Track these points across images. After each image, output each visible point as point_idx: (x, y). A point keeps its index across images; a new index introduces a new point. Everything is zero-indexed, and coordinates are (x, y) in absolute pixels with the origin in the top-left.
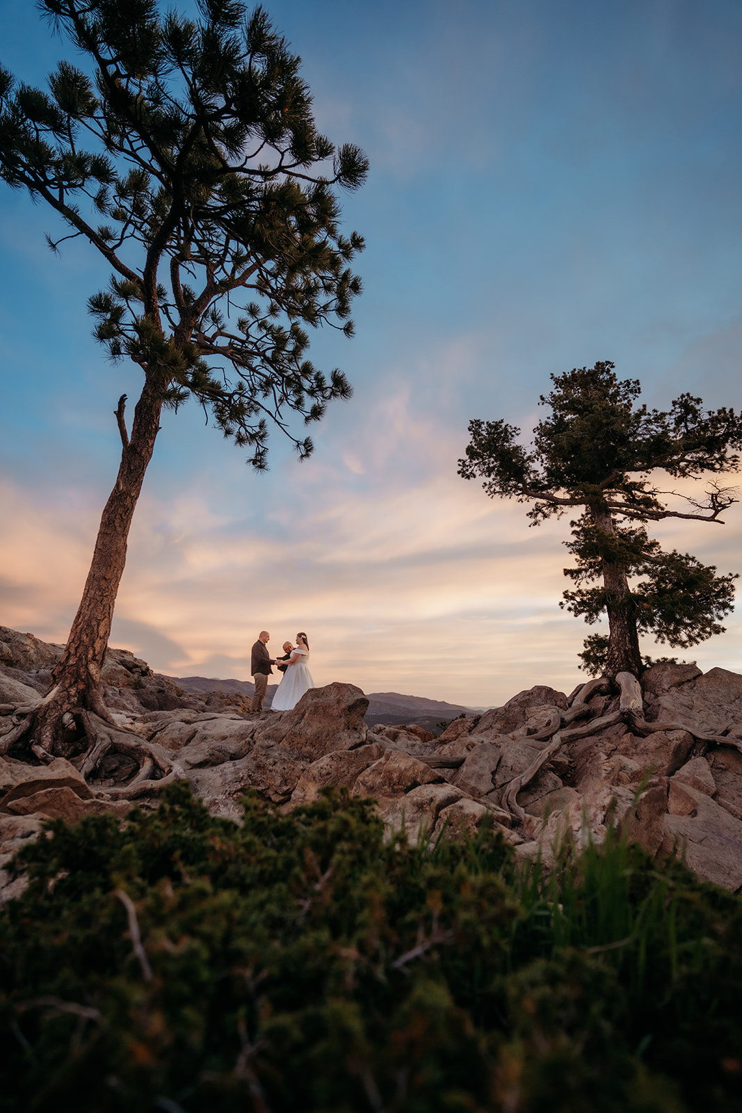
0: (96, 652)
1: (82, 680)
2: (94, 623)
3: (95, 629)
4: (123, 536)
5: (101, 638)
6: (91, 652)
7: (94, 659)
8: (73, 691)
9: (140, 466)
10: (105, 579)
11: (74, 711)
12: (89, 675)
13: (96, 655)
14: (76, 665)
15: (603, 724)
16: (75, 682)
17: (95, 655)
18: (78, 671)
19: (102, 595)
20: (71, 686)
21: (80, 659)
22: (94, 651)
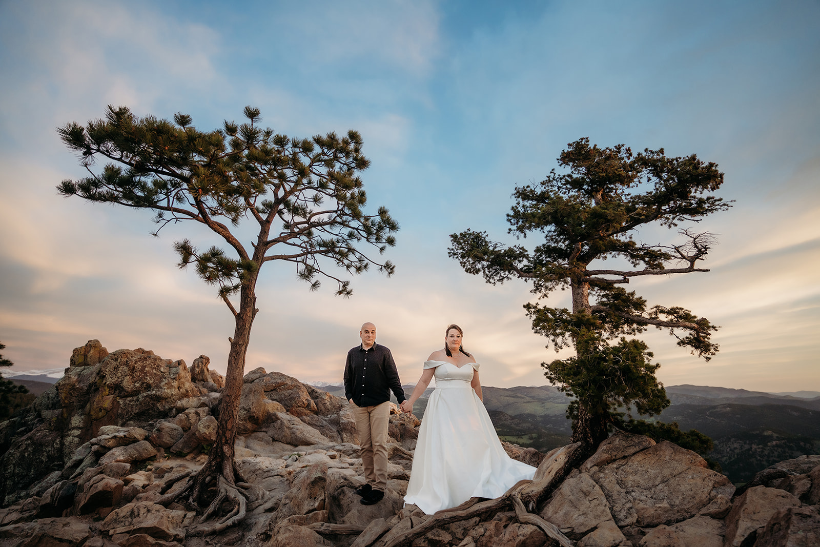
0: (227, 438)
1: (219, 456)
3: (225, 425)
4: (237, 369)
5: (229, 430)
6: (224, 439)
7: (226, 443)
8: (214, 463)
9: (243, 325)
11: (212, 475)
12: (223, 453)
13: (228, 440)
14: (216, 448)
15: (483, 509)
16: (216, 457)
17: (226, 441)
18: (217, 450)
20: (213, 460)
21: (218, 444)
22: (226, 438)
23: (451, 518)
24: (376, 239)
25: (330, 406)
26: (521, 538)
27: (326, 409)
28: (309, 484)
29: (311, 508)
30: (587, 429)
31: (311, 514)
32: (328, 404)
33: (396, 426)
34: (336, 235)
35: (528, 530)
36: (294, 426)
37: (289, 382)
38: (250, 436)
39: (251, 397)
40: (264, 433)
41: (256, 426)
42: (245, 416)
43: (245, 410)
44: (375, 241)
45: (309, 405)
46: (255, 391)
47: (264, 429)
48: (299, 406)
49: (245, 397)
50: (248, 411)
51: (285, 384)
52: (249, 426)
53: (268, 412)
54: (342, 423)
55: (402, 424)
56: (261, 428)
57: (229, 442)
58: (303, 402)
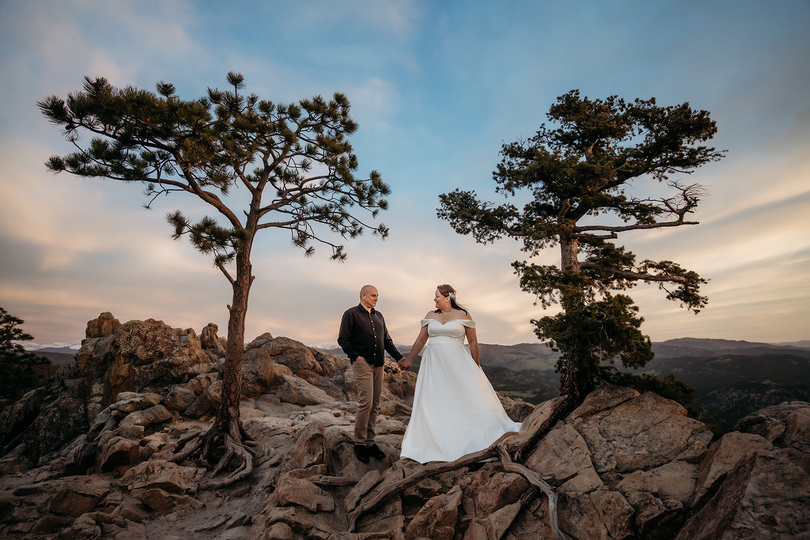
1: (225, 417)
2: (227, 386)
3: (228, 388)
5: (233, 393)
6: (229, 401)
7: (231, 404)
8: (220, 424)
9: (240, 293)
10: (231, 361)
11: (219, 435)
12: (229, 414)
13: (233, 402)
14: (222, 410)
16: (222, 418)
17: (231, 403)
18: (223, 412)
19: (229, 370)
20: (220, 421)
21: (224, 406)
22: (231, 400)
23: (440, 468)
24: (368, 203)
25: (335, 367)
26: (505, 485)
27: (332, 370)
28: (308, 441)
29: (310, 462)
30: (574, 383)
31: (310, 468)
32: (333, 365)
33: (399, 384)
34: (328, 200)
35: (512, 477)
36: (300, 387)
37: (295, 346)
38: (259, 397)
39: (258, 361)
40: (273, 395)
41: (265, 389)
42: (253, 379)
43: (253, 373)
44: (367, 205)
45: (315, 367)
46: (261, 356)
47: (272, 391)
48: (305, 369)
49: (253, 362)
50: (256, 374)
51: (290, 348)
52: (258, 388)
53: (275, 375)
54: (347, 383)
55: (405, 383)
56: (269, 390)
57: (233, 404)
58: (309, 364)
